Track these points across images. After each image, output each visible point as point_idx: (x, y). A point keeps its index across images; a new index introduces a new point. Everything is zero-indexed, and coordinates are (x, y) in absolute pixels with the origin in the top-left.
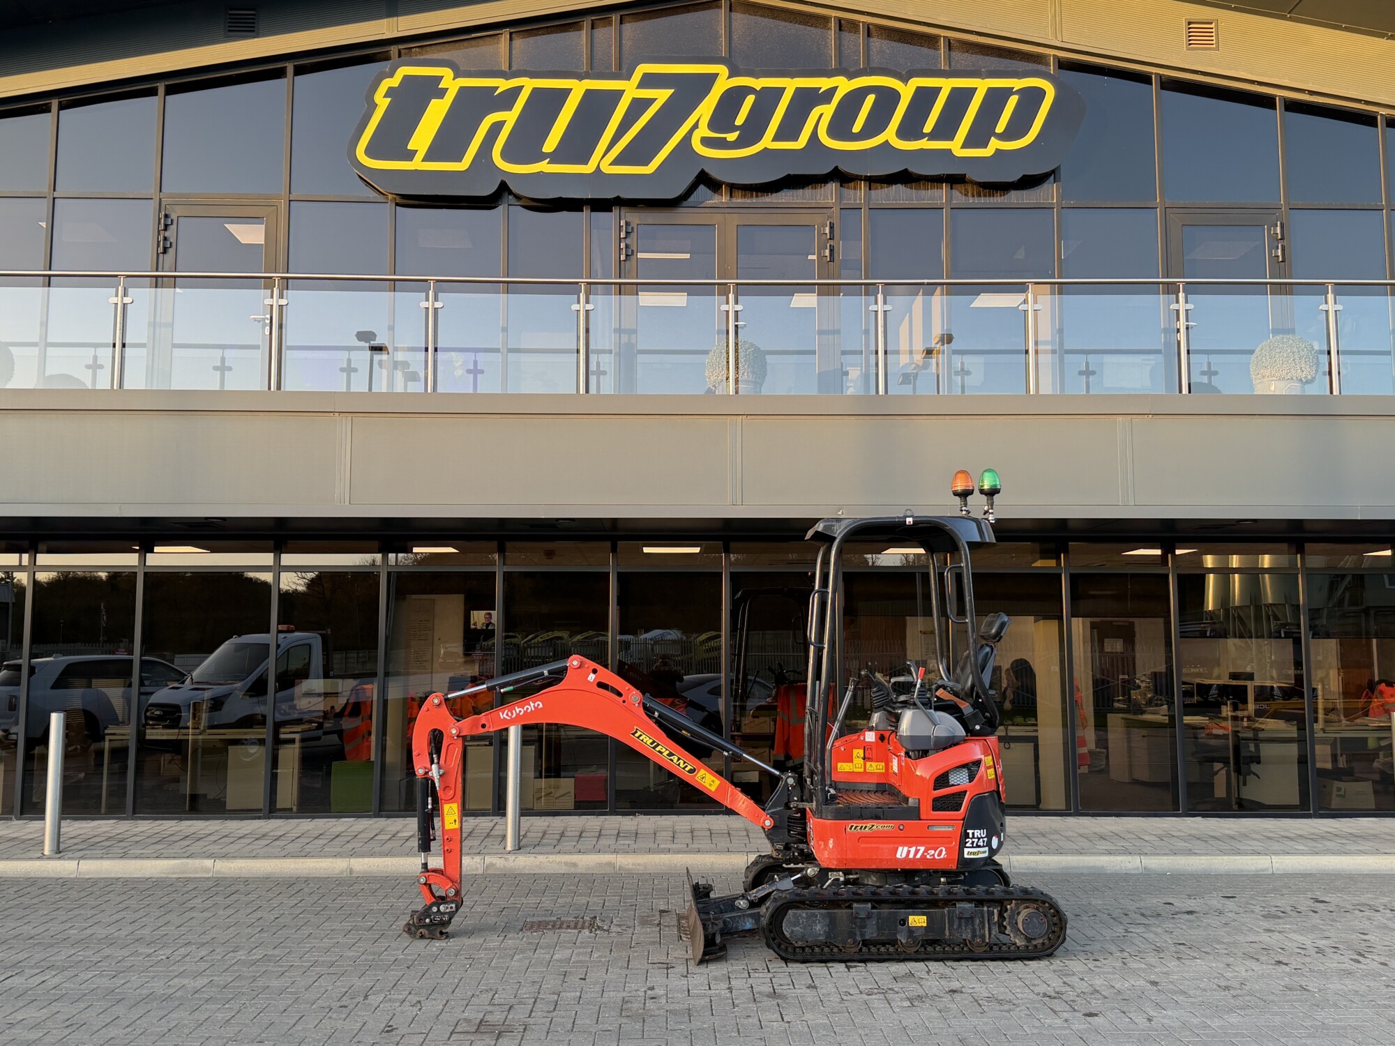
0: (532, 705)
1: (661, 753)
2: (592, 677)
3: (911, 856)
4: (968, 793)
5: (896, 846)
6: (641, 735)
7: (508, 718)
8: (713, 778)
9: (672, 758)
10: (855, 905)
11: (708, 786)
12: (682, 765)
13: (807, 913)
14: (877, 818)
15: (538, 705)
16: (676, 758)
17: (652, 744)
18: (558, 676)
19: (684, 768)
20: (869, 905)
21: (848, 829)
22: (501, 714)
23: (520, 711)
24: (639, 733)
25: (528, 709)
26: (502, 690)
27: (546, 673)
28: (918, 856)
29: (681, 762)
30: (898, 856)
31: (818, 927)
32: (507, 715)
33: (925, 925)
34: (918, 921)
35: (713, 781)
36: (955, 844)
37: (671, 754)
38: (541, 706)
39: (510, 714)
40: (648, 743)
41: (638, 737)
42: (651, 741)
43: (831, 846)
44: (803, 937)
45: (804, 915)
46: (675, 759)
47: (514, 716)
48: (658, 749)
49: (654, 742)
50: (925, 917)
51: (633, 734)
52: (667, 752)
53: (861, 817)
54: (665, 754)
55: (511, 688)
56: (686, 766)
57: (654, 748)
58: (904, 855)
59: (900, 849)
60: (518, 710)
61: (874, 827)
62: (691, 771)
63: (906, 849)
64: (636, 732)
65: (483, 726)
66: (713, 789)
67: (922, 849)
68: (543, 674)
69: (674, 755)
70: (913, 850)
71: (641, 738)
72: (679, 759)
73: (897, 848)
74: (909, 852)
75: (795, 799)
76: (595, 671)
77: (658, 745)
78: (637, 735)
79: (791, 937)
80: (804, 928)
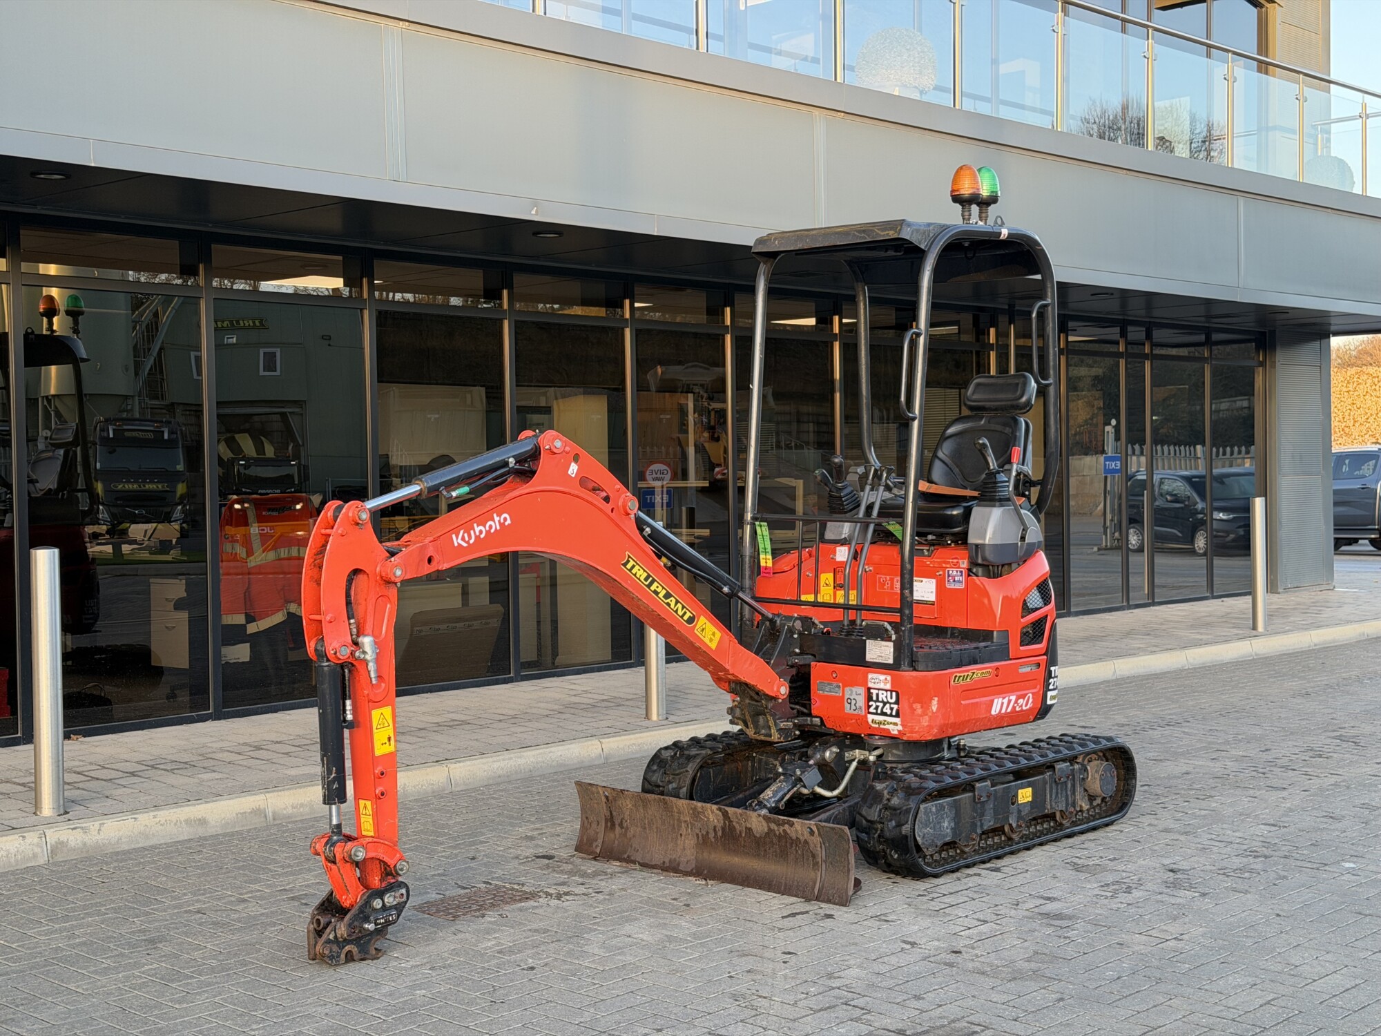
0: (497, 519)
1: (656, 593)
2: (573, 469)
3: (1003, 711)
4: (1049, 618)
5: (991, 698)
6: (633, 566)
7: (465, 545)
8: (714, 629)
9: (668, 601)
10: (978, 785)
11: (707, 640)
12: (680, 613)
13: (936, 805)
14: (975, 662)
15: (505, 519)
16: (674, 600)
17: (646, 579)
18: (526, 468)
19: (682, 617)
20: (989, 783)
21: (952, 682)
22: (454, 536)
23: (481, 532)
24: (631, 563)
25: (491, 527)
26: (454, 494)
27: (512, 460)
28: (1009, 710)
29: (679, 606)
30: (993, 712)
31: (946, 824)
32: (463, 539)
33: (1030, 799)
34: (1025, 795)
35: (714, 634)
36: (1039, 689)
37: (668, 596)
38: (508, 522)
39: (466, 535)
40: (642, 579)
41: (630, 570)
42: (645, 574)
43: (934, 708)
44: (933, 841)
45: (934, 809)
46: (672, 601)
47: (472, 541)
48: (653, 588)
49: (649, 576)
50: (1030, 789)
51: (625, 565)
52: (664, 592)
53: (960, 665)
54: (661, 595)
55: (465, 489)
56: (685, 613)
57: (649, 586)
58: (998, 711)
59: (996, 701)
60: (477, 529)
61: (975, 676)
62: (691, 620)
63: (1000, 700)
64: (628, 561)
65: (430, 560)
66: (713, 646)
67: (1013, 698)
68: (506, 464)
69: (671, 596)
70: (1006, 701)
71: (634, 571)
72: (677, 602)
73: (992, 701)
74: (1002, 703)
75: (797, 651)
76: (576, 458)
77: (654, 581)
78: (629, 566)
79: (923, 843)
80: (934, 828)
